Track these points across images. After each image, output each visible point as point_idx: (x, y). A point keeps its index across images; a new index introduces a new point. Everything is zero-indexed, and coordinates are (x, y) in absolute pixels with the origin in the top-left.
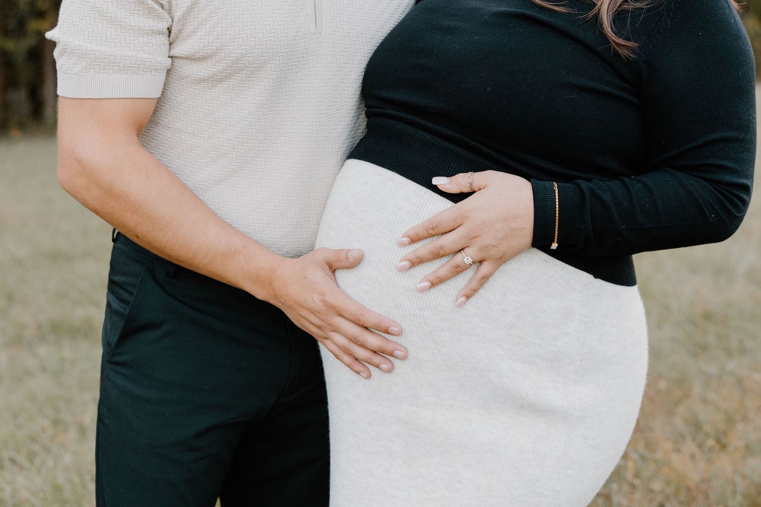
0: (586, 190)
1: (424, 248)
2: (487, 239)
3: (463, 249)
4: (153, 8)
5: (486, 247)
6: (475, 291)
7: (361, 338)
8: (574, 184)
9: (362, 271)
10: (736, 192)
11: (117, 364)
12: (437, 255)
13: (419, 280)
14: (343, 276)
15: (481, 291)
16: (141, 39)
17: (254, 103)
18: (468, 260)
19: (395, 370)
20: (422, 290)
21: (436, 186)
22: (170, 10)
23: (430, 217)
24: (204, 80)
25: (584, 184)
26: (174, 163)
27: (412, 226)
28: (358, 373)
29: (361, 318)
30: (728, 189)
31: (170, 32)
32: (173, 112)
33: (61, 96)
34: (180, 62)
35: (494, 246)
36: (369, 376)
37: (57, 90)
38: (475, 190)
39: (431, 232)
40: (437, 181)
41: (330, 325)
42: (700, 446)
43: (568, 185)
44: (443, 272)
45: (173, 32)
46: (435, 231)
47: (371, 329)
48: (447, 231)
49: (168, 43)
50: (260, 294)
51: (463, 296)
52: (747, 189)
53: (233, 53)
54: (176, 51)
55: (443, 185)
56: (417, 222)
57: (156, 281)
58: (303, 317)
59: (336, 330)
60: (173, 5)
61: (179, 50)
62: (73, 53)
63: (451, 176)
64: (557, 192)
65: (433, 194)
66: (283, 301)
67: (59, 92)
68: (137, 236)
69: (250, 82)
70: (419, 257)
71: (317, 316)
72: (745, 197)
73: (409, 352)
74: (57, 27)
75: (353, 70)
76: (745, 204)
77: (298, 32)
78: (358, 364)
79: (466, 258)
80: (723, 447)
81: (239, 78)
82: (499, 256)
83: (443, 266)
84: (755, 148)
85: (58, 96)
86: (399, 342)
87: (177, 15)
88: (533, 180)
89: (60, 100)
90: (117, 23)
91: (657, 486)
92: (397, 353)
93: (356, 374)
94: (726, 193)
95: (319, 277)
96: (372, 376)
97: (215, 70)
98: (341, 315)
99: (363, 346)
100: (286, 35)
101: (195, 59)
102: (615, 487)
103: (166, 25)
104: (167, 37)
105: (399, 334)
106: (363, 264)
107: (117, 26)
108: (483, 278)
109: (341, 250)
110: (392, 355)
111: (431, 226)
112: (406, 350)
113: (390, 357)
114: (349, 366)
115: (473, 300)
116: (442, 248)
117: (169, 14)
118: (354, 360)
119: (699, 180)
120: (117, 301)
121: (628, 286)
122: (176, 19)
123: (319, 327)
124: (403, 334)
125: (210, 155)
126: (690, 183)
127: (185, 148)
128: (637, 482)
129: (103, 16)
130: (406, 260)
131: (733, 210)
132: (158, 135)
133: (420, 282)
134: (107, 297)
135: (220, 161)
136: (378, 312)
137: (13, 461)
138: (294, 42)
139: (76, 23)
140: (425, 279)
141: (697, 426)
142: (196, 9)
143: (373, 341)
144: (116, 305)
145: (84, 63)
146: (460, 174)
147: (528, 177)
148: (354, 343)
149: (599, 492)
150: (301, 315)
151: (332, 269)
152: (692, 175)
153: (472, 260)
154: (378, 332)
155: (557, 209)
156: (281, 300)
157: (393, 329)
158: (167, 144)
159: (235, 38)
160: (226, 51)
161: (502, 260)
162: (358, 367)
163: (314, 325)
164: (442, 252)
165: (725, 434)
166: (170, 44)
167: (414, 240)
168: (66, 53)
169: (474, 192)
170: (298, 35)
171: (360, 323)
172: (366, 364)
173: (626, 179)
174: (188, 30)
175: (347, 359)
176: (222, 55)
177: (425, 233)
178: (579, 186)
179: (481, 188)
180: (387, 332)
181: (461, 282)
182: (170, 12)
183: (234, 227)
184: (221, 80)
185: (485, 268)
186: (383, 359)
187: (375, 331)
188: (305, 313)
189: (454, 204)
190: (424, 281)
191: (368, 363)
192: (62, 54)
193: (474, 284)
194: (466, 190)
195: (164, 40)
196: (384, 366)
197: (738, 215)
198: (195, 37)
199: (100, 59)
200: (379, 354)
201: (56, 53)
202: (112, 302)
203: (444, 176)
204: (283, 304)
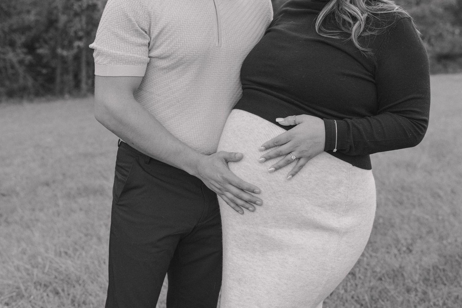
0: (350, 124)
1: (272, 152)
2: (303, 147)
3: (291, 152)
4: (142, 33)
5: (303, 151)
6: (296, 172)
7: (240, 195)
8: (345, 121)
9: (243, 163)
10: (421, 123)
11: (120, 205)
12: (278, 155)
13: (269, 167)
14: (232, 166)
15: (299, 173)
16: (136, 48)
17: (188, 80)
18: (293, 157)
19: (256, 210)
20: (271, 172)
21: (278, 122)
22: (150, 34)
23: (275, 137)
24: (165, 69)
25: (349, 121)
26: (150, 109)
27: (266, 141)
28: (238, 211)
29: (241, 185)
30: (417, 122)
31: (149, 45)
32: (149, 84)
33: (97, 76)
34: (154, 60)
35: (306, 151)
36: (243, 213)
37: (94, 73)
38: (297, 124)
39: (276, 144)
40: (278, 120)
41: (225, 188)
42: (399, 250)
43: (341, 121)
44: (282, 163)
45: (150, 45)
46: (277, 144)
47: (245, 191)
48: (283, 144)
49: (148, 50)
50: (191, 172)
51: (290, 175)
52: (426, 122)
53: (179, 56)
54: (152, 54)
55: (281, 122)
56: (269, 139)
57: (140, 165)
58: (212, 184)
59: (228, 191)
60: (151, 32)
61: (154, 53)
62: (103, 54)
63: (285, 117)
64: (336, 124)
65: (276, 126)
66: (202, 176)
67: (96, 73)
68: (133, 144)
69: (187, 70)
70: (270, 156)
71: (219, 184)
72: (425, 125)
73: (263, 202)
74: (94, 42)
75: (235, 65)
76: (426, 128)
77: (210, 46)
78: (238, 208)
79: (293, 156)
80: (411, 251)
81: (182, 68)
82: (309, 156)
83: (281, 160)
84: (430, 101)
85: (95, 75)
86: (259, 197)
87: (153, 36)
88: (325, 119)
89: (96, 78)
90: (125, 40)
91: (378, 269)
92: (258, 202)
93: (236, 212)
94: (417, 124)
95: (220, 165)
96: (244, 213)
97: (170, 63)
98: (231, 184)
99: (241, 199)
100: (204, 47)
101: (161, 58)
102: (357, 270)
103: (148, 41)
104: (148, 48)
105: (259, 193)
106: (243, 160)
107: (125, 42)
108: (300, 166)
109: (232, 153)
110: (255, 203)
111: (276, 141)
112: (262, 201)
113: (254, 204)
114: (233, 208)
115: (295, 177)
116: (281, 152)
117: (149, 36)
118: (236, 205)
119: (403, 117)
120: (121, 175)
121: (368, 169)
122: (152, 38)
123: (220, 189)
124: (261, 193)
125: (167, 105)
126: (399, 119)
127: (154, 101)
128: (368, 267)
129: (118, 37)
130: (263, 157)
131: (420, 132)
132: (142, 95)
133: (270, 168)
134: (115, 173)
135: (171, 108)
136: (248, 182)
137: (66, 253)
138: (208, 51)
139: (105, 40)
140: (272, 166)
141: (397, 241)
142: (162, 34)
143: (246, 196)
144: (120, 177)
145: (109, 59)
146: (290, 116)
147: (322, 118)
148: (237, 197)
149: (350, 272)
150: (211, 183)
151: (227, 161)
152: (400, 115)
153: (295, 158)
154: (248, 192)
155: (337, 133)
156: (201, 175)
157: (257, 191)
158: (146, 99)
159: (180, 48)
160: (176, 54)
161: (309, 158)
162: (238, 209)
163: (217, 188)
164: (281, 154)
165: (411, 245)
166: (149, 51)
167: (267, 148)
168: (100, 55)
169: (296, 125)
170: (210, 47)
171: (240, 188)
172: (242, 207)
173: (369, 118)
174: (158, 44)
175: (232, 205)
176: (174, 56)
177: (272, 145)
178: (346, 121)
179: (300, 123)
180: (253, 192)
181: (289, 169)
182: (149, 35)
183: (179, 140)
184: (173, 68)
185: (302, 161)
186: (251, 205)
187: (247, 191)
188: (213, 182)
189: (286, 131)
190: (272, 168)
191: (243, 207)
192: (98, 55)
193: (296, 169)
194: (292, 124)
195: (146, 48)
196: (251, 209)
197: (422, 134)
198: (161, 47)
199: (117, 57)
200: (249, 203)
201: (94, 54)
202: (118, 175)
203: (282, 118)
204: (202, 177)
